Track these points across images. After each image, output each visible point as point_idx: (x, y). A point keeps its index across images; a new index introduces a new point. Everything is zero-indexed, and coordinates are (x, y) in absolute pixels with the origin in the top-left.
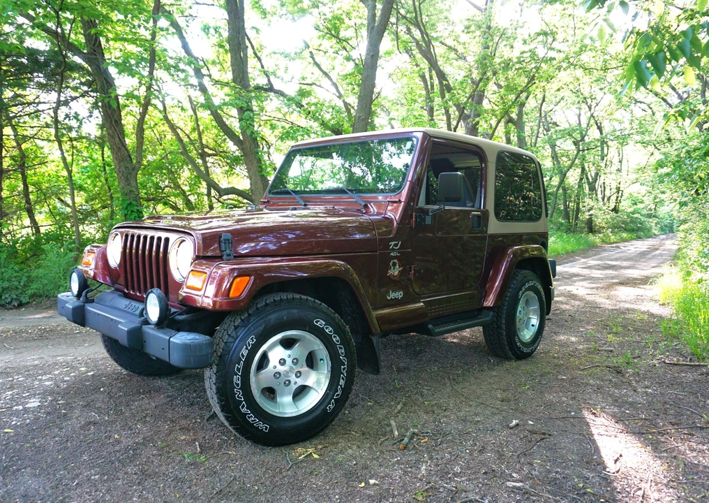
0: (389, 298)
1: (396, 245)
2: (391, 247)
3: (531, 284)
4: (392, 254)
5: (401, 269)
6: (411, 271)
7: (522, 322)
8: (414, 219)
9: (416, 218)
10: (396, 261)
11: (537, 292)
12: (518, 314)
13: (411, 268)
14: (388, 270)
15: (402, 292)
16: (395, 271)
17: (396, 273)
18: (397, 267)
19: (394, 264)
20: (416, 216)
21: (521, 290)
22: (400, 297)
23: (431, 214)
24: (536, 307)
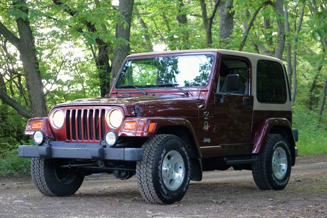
0: (204, 142)
1: (207, 114)
2: (204, 115)
3: (281, 142)
4: (205, 118)
5: (209, 127)
6: (214, 128)
7: (276, 166)
8: (215, 100)
9: (216, 100)
10: (207, 122)
11: (285, 148)
12: (273, 161)
13: (214, 126)
14: (203, 127)
15: (210, 139)
16: (206, 128)
17: (207, 129)
18: (207, 125)
19: (206, 124)
20: (216, 98)
21: (274, 145)
22: (209, 141)
23: (223, 97)
24: (285, 158)
